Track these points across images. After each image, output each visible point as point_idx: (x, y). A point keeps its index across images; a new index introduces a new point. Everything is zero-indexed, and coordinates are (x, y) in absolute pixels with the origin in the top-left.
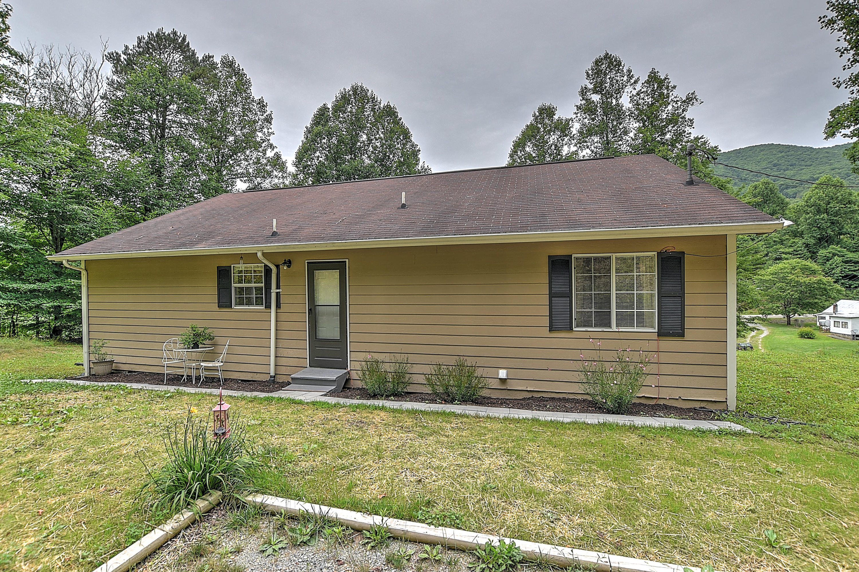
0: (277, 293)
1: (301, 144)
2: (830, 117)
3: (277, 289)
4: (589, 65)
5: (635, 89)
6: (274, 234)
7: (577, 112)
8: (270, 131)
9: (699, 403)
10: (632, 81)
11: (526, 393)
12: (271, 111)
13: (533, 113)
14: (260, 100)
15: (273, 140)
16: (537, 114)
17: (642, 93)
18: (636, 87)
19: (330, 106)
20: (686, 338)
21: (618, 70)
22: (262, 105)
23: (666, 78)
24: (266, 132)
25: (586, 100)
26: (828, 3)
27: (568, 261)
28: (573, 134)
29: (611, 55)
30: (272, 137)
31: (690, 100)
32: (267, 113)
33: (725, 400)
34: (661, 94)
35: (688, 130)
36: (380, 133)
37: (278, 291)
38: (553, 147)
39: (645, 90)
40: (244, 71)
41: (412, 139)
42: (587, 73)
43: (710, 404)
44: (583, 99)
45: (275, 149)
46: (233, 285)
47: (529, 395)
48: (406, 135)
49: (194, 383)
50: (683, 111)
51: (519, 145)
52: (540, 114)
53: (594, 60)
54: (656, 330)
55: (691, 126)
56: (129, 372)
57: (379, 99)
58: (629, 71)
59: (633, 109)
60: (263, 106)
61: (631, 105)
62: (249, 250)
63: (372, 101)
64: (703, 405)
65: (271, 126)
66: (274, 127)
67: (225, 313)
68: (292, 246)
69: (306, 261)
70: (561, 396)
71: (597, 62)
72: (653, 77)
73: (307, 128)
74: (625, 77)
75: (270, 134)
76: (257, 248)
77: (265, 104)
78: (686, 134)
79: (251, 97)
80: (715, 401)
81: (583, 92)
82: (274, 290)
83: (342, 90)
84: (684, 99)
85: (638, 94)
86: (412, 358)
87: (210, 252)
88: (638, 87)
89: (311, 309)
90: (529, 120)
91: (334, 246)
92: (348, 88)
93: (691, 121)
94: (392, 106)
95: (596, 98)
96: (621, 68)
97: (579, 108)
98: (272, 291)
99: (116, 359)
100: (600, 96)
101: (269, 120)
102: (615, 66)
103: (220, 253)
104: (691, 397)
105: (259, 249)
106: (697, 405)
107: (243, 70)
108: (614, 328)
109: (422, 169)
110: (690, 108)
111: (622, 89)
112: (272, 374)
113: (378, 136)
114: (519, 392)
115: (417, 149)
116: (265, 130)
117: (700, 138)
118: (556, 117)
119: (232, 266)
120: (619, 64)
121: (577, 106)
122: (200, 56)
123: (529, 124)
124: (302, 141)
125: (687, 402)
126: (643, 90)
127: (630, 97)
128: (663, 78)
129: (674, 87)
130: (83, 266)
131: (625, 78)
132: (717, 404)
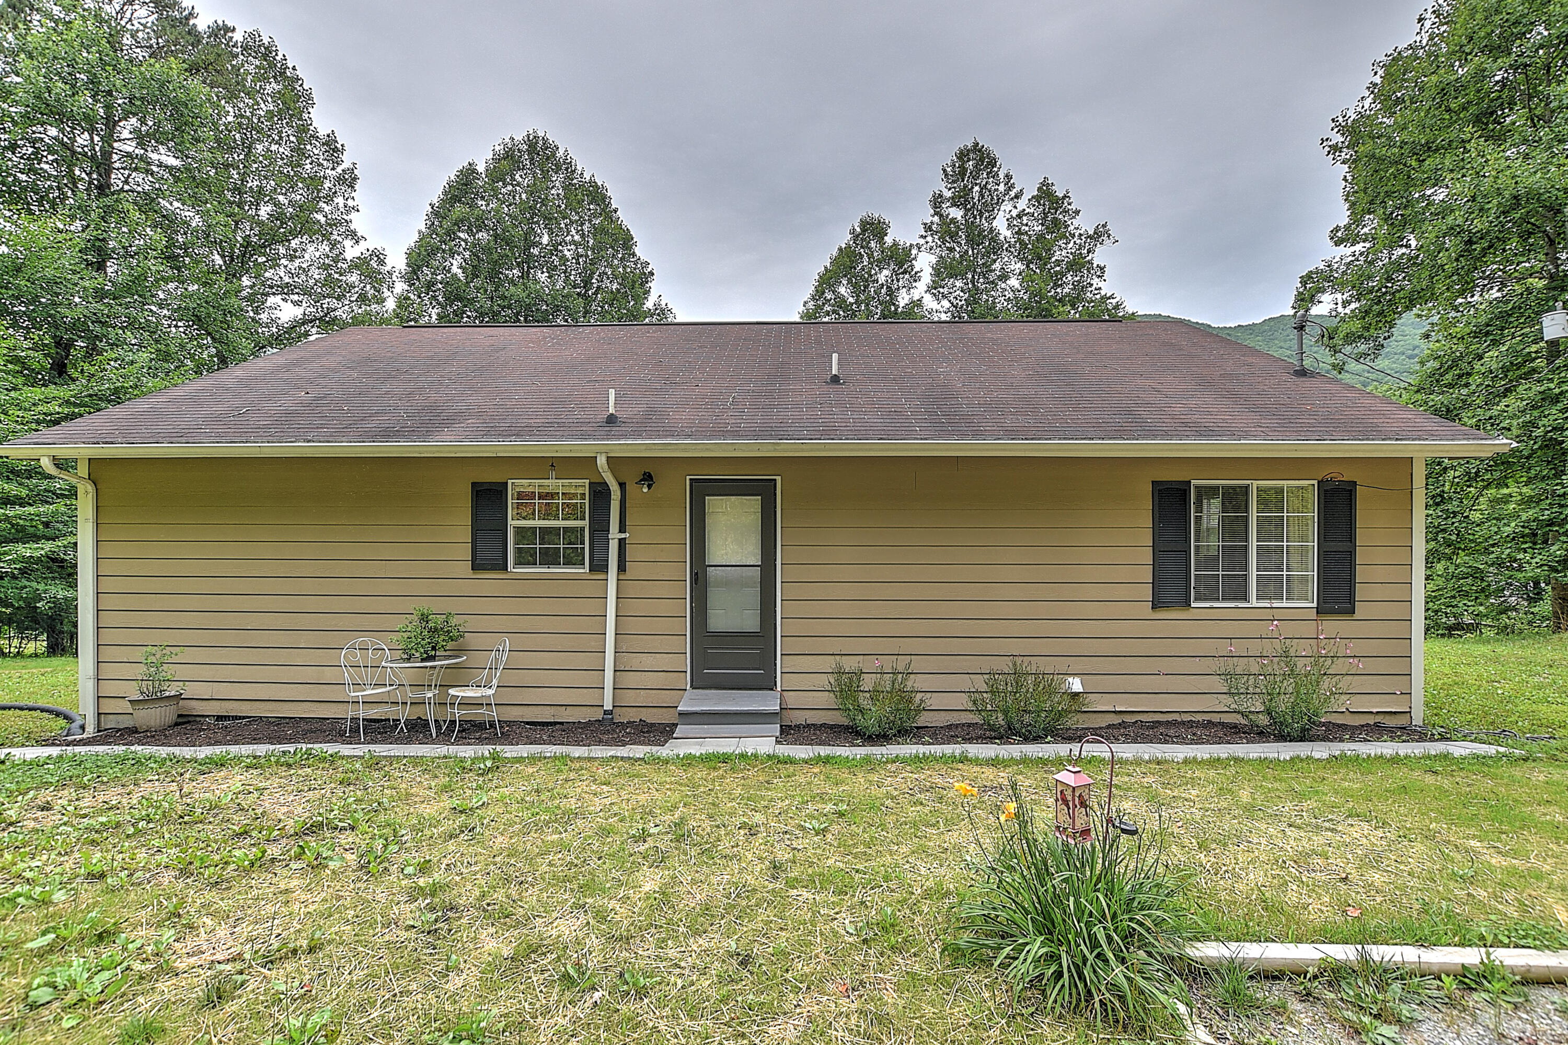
0: (620, 540)
1: (416, 237)
2: (1300, 285)
3: (620, 531)
4: (948, 157)
5: (1015, 207)
6: (611, 420)
7: (924, 234)
8: (350, 203)
9: (1372, 716)
10: (1012, 194)
11: (1113, 715)
12: (354, 164)
13: (850, 227)
14: (328, 136)
15: (358, 222)
16: (858, 230)
17: (1026, 215)
18: (1017, 205)
19: (481, 168)
20: (1356, 616)
21: (991, 172)
22: (332, 148)
23: (1065, 197)
24: (341, 205)
25: (941, 216)
26: (1333, 120)
27: (1185, 490)
28: (915, 270)
29: (983, 146)
30: (353, 216)
31: (1099, 235)
32: (344, 166)
33: (1408, 710)
34: (1055, 221)
35: (1096, 281)
36: (573, 232)
37: (623, 536)
38: (884, 291)
39: (1032, 211)
40: (298, 72)
41: (637, 250)
42: (944, 171)
43: (1388, 717)
44: (936, 213)
45: (362, 242)
46: (510, 522)
47: (1117, 720)
48: (627, 241)
49: (434, 735)
50: (1089, 252)
51: (827, 281)
52: (864, 231)
53: (956, 150)
54: (1315, 605)
55: (1101, 277)
56: (220, 718)
57: (579, 168)
58: (1008, 177)
59: (1013, 240)
60: (336, 150)
61: (1010, 232)
62: (577, 451)
63: (567, 169)
64: (1379, 719)
65: (353, 194)
66: (360, 195)
67: (489, 582)
68: (683, 447)
69: (688, 478)
70: (1170, 717)
71: (963, 155)
72: (1045, 194)
73: (432, 206)
74: (1002, 185)
75: (349, 210)
76: (593, 447)
77: (339, 146)
78: (1093, 288)
79: (311, 128)
80: (1395, 713)
81: (937, 201)
82: (614, 534)
83: (507, 140)
84: (1091, 232)
85: (1019, 216)
86: (918, 664)
87: (475, 452)
88: (1022, 204)
89: (697, 574)
90: (844, 239)
91: (775, 450)
92: (519, 137)
93: (1102, 269)
94: (599, 184)
95: (956, 213)
96: (995, 169)
97: (928, 228)
98: (610, 536)
99: (191, 690)
100: (961, 213)
101: (349, 180)
102: (986, 167)
103: (481, 455)
104: (1362, 707)
105: (604, 449)
106: (1371, 720)
107: (294, 68)
108: (1254, 602)
109: (656, 309)
110: (1099, 249)
111: (997, 204)
112: (608, 706)
113: (569, 238)
114: (1100, 715)
115: (649, 270)
116: (340, 200)
117: (1109, 298)
118: (888, 240)
119: (510, 482)
120: (993, 163)
121: (925, 224)
122: (202, 23)
123: (844, 246)
124: (420, 232)
125: (1356, 716)
126: (1028, 210)
127: (1008, 220)
128: (1061, 195)
129: (1077, 212)
130: (83, 470)
131: (1002, 188)
132: (1398, 716)
